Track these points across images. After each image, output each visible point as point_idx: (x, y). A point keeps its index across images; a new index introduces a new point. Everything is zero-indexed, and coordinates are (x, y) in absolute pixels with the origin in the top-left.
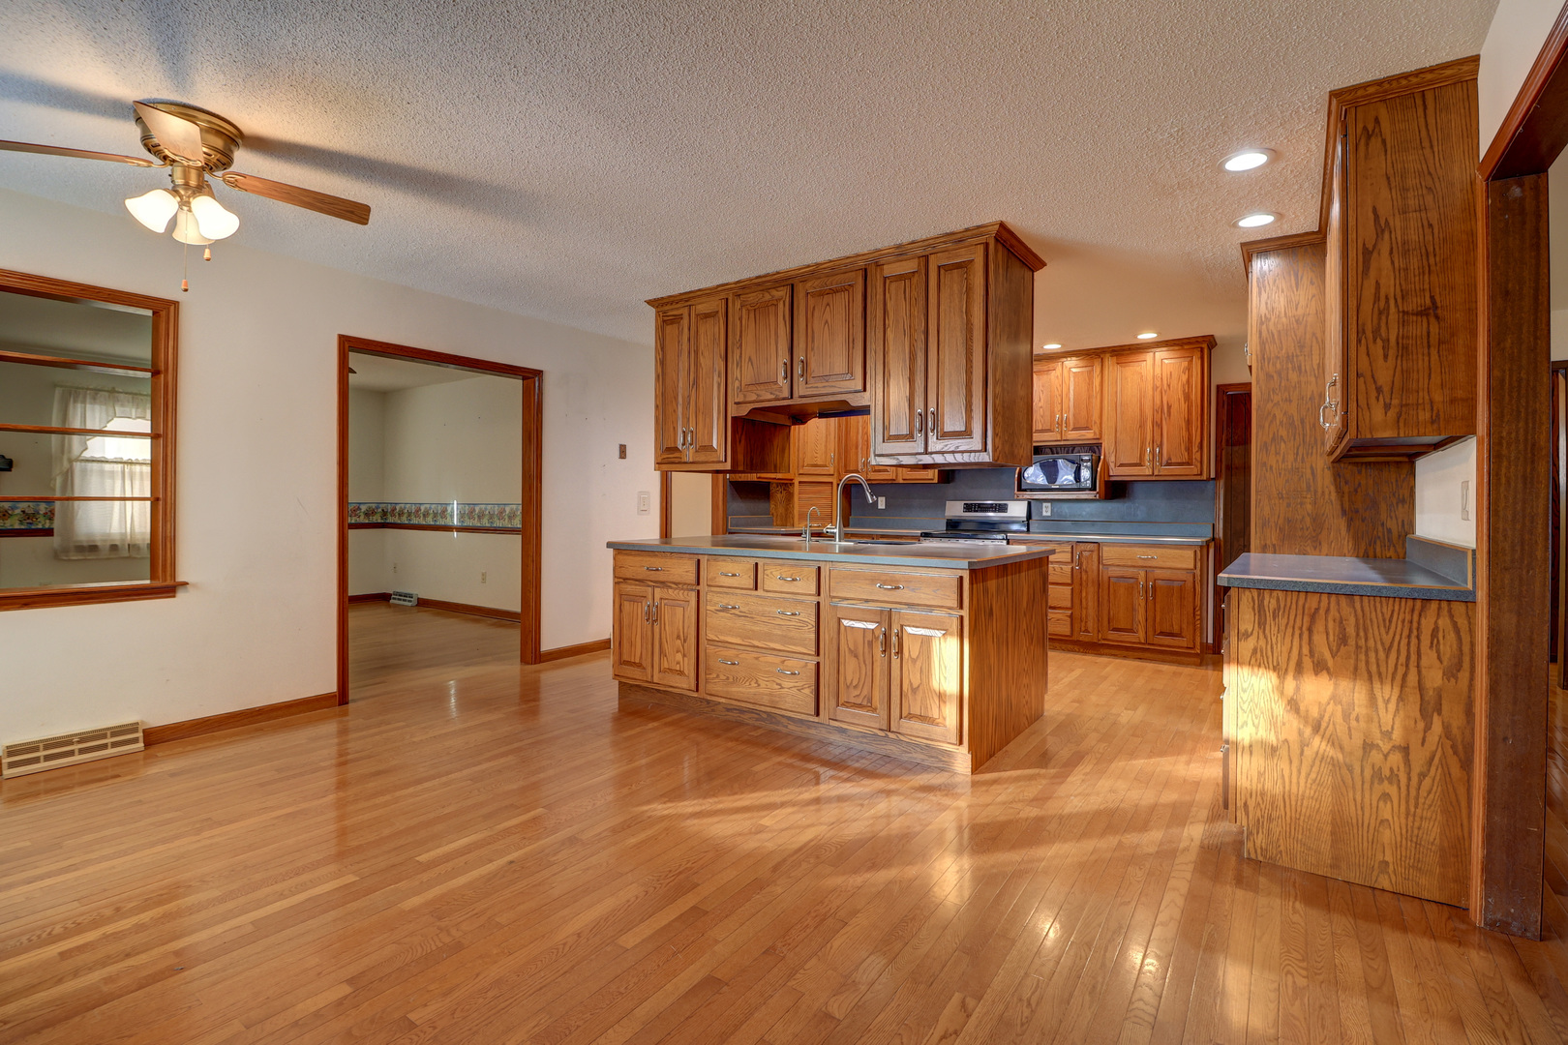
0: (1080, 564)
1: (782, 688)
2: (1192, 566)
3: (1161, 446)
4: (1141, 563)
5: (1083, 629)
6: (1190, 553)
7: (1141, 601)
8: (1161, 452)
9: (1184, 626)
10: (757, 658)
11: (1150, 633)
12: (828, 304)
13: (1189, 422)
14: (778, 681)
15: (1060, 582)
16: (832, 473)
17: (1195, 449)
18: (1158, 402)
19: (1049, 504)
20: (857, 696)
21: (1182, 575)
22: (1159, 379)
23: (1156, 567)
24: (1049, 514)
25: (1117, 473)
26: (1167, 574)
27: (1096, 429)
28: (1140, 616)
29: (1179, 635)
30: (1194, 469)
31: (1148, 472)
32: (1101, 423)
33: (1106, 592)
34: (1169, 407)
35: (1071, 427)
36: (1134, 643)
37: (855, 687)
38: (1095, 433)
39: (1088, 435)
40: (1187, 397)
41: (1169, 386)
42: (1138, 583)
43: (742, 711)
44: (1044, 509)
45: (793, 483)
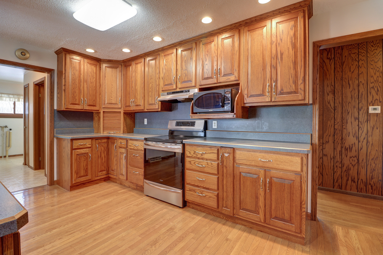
0: (222, 162)
2: (299, 169)
3: (276, 81)
4: (261, 164)
5: (224, 205)
6: (298, 160)
7: (261, 192)
8: (276, 86)
9: (294, 215)
11: (268, 216)
13: (295, 63)
15: (211, 172)
16: (120, 107)
17: (300, 81)
18: (274, 52)
19: (216, 122)
21: (292, 176)
22: (275, 36)
23: (272, 168)
24: (216, 127)
25: (250, 101)
26: (280, 174)
27: (236, 74)
28: (261, 203)
29: (290, 221)
30: (300, 96)
31: (268, 99)
32: (239, 71)
33: (238, 183)
34: (282, 54)
35: (223, 74)
36: (257, 221)
38: (235, 77)
39: (232, 79)
40: (294, 46)
41: (281, 40)
42: (259, 178)
44: (213, 124)
45: (100, 112)
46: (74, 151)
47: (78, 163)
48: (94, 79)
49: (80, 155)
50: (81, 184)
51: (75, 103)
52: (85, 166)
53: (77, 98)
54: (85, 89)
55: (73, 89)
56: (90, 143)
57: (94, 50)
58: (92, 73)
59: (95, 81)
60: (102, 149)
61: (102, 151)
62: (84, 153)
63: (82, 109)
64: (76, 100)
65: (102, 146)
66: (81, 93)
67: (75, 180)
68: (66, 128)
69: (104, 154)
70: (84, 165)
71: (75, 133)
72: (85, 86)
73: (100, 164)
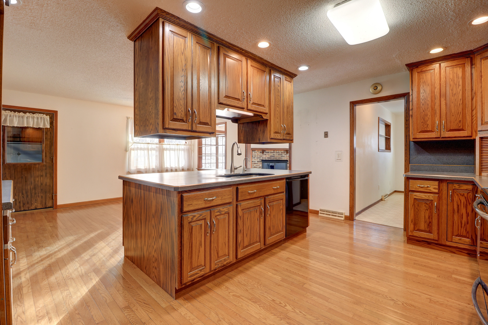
45: (475, 139)
46: (412, 193)
47: (417, 210)
48: (458, 87)
49: (419, 200)
50: (423, 241)
51: (426, 129)
52: (427, 217)
53: (429, 122)
54: (443, 107)
55: (423, 112)
56: (437, 187)
57: (443, 47)
58: (456, 79)
59: (460, 90)
60: (460, 201)
61: (462, 203)
62: (426, 199)
63: (439, 138)
64: (427, 126)
65: (461, 195)
66: (436, 115)
67: (411, 231)
68: (426, 164)
69: (466, 210)
70: (425, 216)
71: (438, 171)
72: (443, 103)
73: (456, 223)
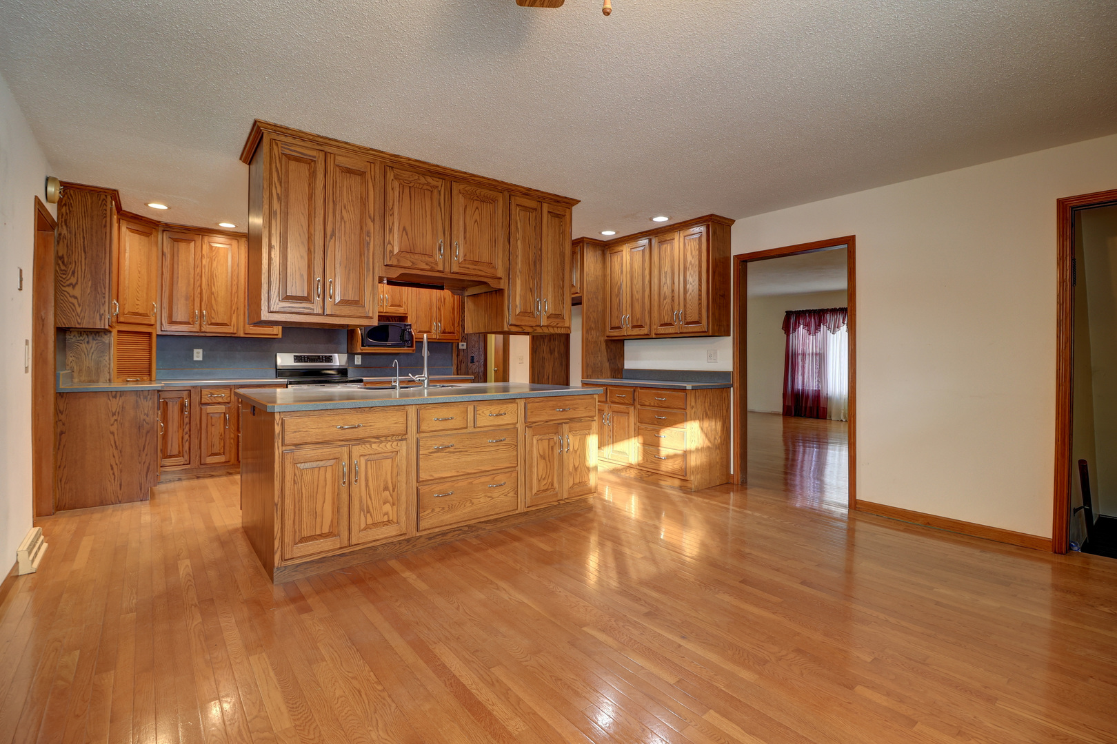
1: (493, 498)
3: (440, 322)
8: (440, 325)
10: (471, 483)
12: (477, 208)
14: (489, 495)
16: (153, 322)
20: (545, 484)
27: (405, 307)
32: (407, 304)
34: (445, 299)
37: (544, 479)
38: (404, 309)
43: (444, 534)
